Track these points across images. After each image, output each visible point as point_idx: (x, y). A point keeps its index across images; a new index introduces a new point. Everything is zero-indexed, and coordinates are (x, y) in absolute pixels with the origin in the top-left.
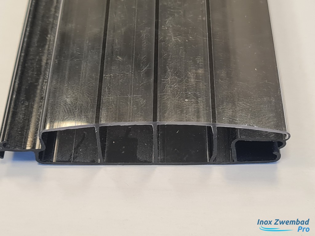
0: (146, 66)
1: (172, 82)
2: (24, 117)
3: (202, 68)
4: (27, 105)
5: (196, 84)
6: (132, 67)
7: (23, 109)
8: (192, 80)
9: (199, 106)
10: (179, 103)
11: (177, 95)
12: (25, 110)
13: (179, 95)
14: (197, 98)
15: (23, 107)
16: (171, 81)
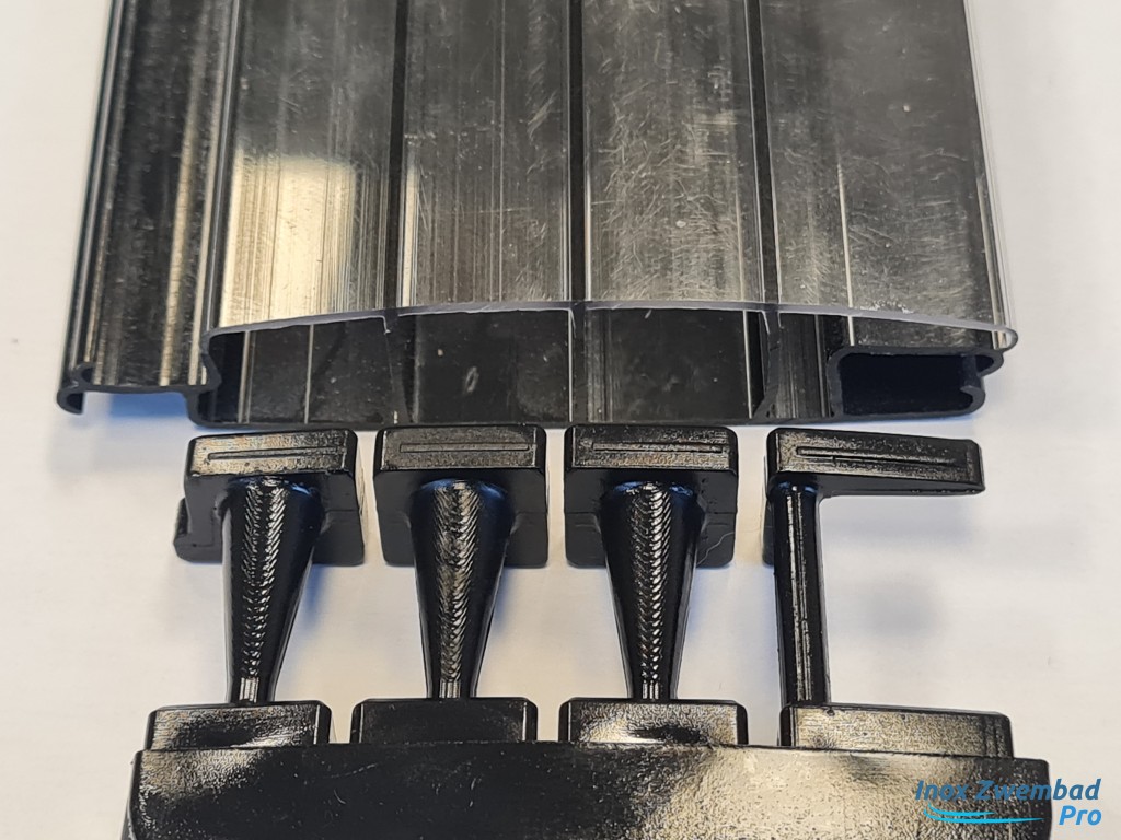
0: (543, 104)
1: (630, 159)
2: (145, 275)
3: (728, 107)
4: (150, 231)
5: (711, 165)
6: (498, 105)
7: (139, 244)
8: (699, 152)
9: (721, 242)
10: (654, 233)
11: (648, 205)
12: (146, 248)
13: (657, 206)
14: (716, 214)
15: (139, 239)
16: (628, 154)
